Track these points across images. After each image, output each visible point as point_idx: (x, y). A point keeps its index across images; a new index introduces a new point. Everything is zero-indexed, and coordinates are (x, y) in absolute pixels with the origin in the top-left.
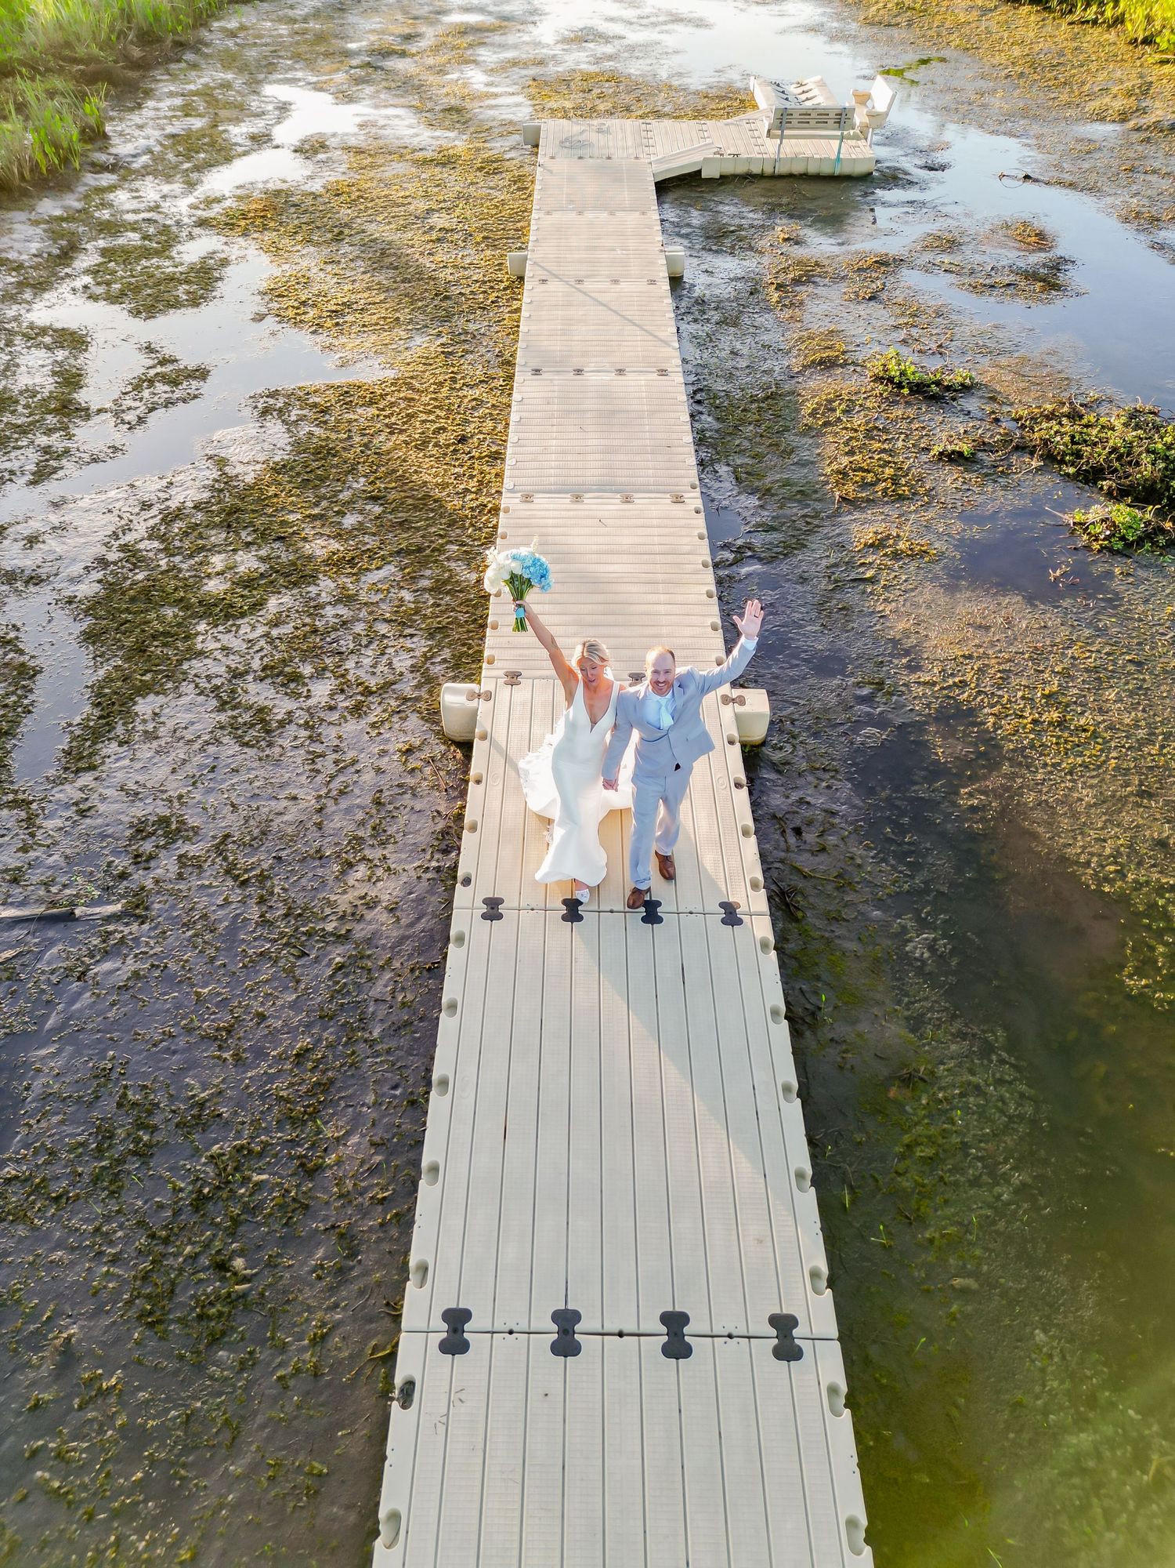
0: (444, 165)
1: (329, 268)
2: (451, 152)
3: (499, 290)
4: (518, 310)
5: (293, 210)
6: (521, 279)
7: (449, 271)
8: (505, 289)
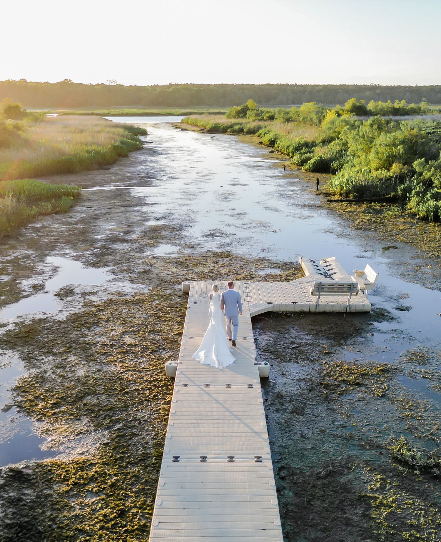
0: (136, 304)
1: (59, 371)
2: (141, 297)
3: (159, 387)
4: (169, 402)
5: (46, 331)
6: (173, 379)
7: (131, 373)
8: (163, 386)
